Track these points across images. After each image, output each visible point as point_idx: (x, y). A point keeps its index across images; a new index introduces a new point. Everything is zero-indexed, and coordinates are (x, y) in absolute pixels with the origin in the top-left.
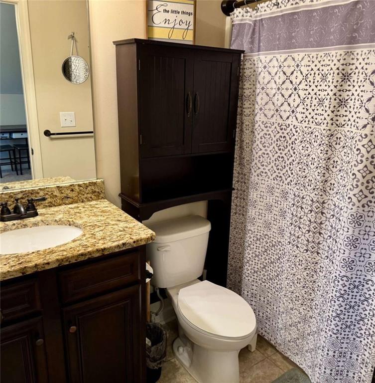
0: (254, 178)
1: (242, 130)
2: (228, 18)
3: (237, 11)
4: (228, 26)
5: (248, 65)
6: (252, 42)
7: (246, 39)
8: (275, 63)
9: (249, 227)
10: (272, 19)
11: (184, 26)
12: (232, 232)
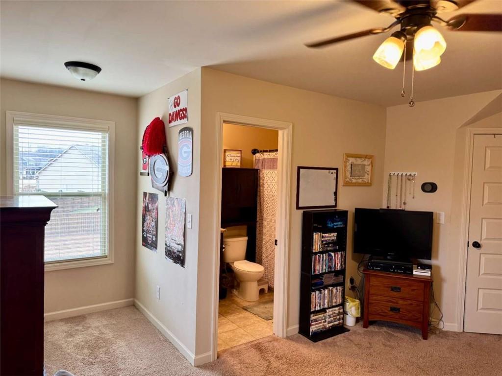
0: (265, 216)
1: (260, 198)
2: (254, 156)
3: (257, 154)
4: (254, 159)
5: (261, 174)
6: (262, 166)
7: (260, 165)
8: (269, 174)
9: (264, 237)
10: (268, 159)
11: (237, 161)
12: (258, 243)
